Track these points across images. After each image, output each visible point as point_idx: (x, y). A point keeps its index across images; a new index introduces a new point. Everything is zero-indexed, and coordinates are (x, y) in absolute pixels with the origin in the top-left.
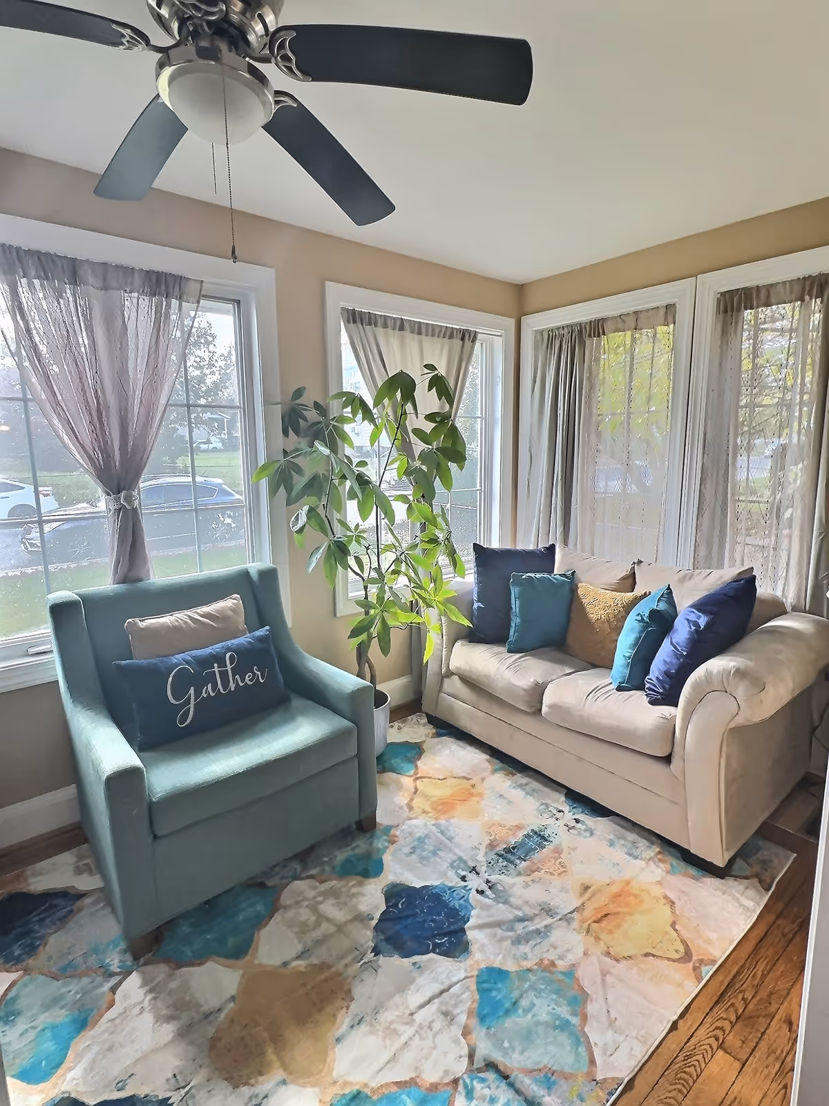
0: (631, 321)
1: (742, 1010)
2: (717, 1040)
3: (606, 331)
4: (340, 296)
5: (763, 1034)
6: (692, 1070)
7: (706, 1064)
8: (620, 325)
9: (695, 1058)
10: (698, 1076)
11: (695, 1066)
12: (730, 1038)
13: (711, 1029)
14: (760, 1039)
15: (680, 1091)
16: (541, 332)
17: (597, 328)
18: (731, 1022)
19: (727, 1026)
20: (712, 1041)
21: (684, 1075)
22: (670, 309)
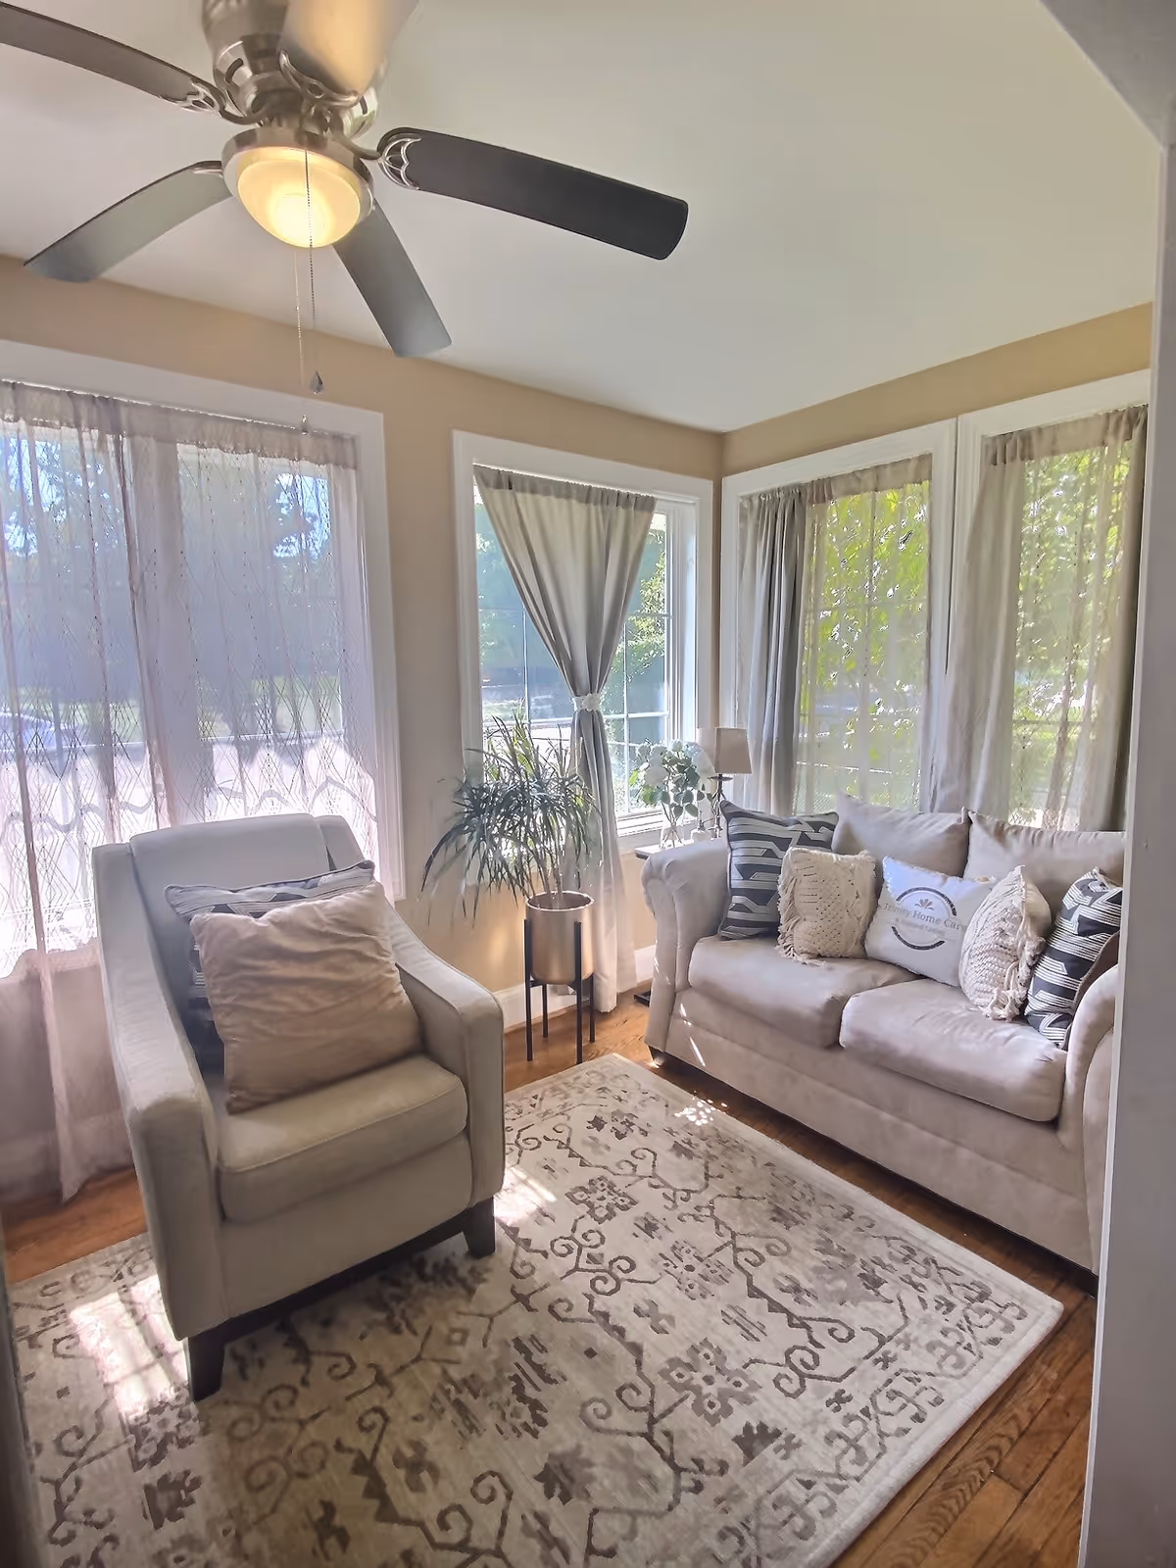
0: (869, 480)
1: (1027, 1424)
2: (990, 1462)
3: (833, 493)
4: (472, 451)
5: (1055, 1454)
6: (952, 1503)
7: (973, 1494)
8: (854, 485)
9: (959, 1487)
10: (961, 1511)
11: (957, 1497)
12: (1009, 1460)
13: (983, 1449)
14: (1051, 1461)
15: (934, 1530)
16: (750, 498)
17: (822, 491)
18: (1011, 1439)
19: (1005, 1444)
20: (984, 1464)
21: (942, 1510)
22: (925, 459)
